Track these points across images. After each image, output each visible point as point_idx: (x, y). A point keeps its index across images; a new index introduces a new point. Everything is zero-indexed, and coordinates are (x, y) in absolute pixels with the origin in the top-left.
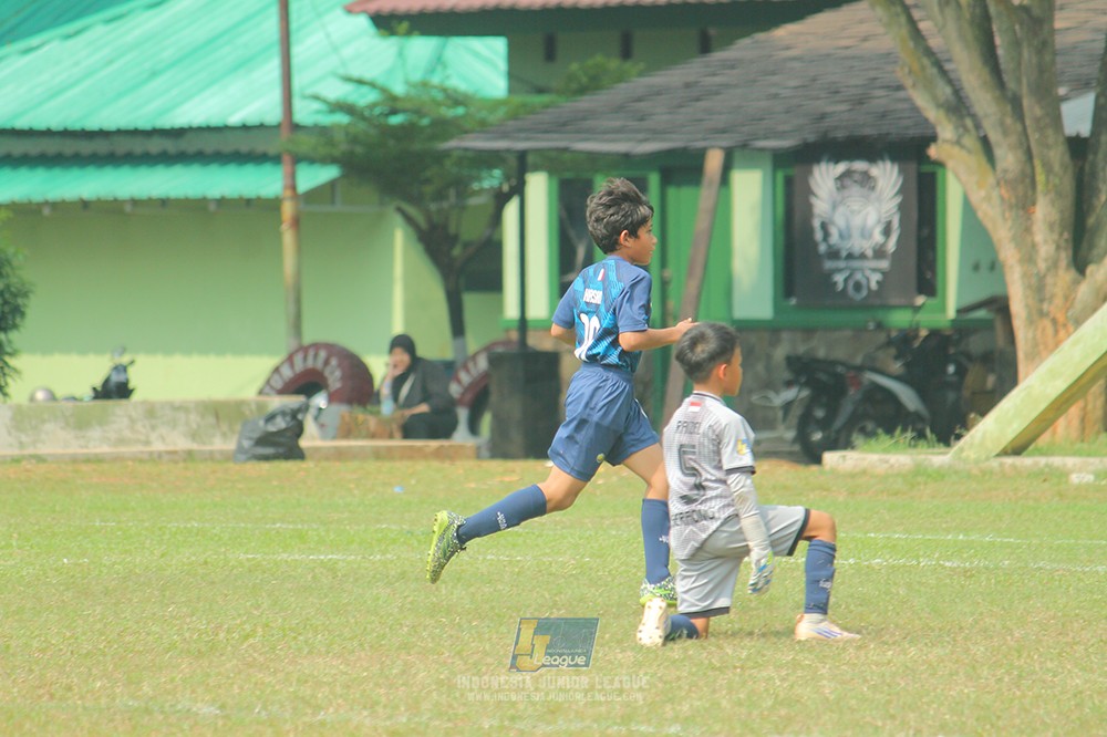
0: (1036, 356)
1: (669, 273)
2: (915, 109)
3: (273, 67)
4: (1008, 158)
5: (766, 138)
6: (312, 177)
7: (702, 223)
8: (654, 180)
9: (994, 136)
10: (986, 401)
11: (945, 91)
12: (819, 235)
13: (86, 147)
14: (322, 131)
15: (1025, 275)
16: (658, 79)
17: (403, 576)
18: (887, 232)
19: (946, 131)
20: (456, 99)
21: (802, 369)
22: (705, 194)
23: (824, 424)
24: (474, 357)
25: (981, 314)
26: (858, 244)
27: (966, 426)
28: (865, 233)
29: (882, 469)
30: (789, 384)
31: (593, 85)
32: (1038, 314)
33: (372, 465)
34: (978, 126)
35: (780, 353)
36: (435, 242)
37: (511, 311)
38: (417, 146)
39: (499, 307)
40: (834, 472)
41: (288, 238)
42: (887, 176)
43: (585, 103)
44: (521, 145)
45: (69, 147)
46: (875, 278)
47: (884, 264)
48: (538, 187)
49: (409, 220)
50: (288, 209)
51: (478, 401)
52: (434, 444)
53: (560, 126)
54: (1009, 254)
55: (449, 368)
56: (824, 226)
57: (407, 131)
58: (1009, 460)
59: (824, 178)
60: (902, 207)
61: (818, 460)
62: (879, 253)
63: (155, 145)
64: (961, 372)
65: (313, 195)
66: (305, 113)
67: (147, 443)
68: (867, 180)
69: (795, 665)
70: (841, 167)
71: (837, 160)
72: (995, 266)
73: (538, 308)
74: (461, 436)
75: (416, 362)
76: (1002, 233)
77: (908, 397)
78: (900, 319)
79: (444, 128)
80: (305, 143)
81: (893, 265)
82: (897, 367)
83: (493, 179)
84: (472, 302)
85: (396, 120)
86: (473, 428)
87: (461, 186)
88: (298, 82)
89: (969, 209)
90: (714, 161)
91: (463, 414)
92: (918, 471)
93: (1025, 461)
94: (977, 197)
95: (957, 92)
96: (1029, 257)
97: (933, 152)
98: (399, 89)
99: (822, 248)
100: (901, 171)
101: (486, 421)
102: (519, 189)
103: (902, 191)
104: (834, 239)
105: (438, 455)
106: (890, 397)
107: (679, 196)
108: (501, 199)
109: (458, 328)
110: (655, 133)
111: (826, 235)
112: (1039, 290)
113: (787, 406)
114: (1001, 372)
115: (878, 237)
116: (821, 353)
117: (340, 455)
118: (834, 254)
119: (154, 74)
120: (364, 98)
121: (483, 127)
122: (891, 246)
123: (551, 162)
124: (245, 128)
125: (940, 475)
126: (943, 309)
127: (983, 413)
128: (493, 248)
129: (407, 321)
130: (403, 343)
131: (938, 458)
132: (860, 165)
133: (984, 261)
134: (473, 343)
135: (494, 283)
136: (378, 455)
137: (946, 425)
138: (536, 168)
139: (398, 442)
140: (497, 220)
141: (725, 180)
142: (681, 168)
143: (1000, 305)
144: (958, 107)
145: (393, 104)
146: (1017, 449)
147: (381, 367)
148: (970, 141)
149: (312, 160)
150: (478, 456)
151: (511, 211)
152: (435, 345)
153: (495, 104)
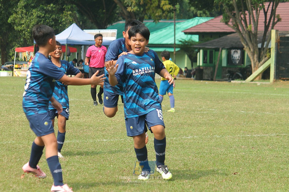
0: (254, 71)
1: (215, 61)
2: (242, 45)
3: (173, 38)
4: (252, 50)
5: (227, 46)
6: (177, 50)
7: (219, 56)
8: (214, 51)
9: (251, 47)
10: (249, 76)
11: (245, 43)
12: (231, 57)
13: (153, 46)
14: (178, 45)
15: (254, 63)
16: (215, 40)
17: (185, 92)
18: (239, 57)
19: (245, 47)
20: (193, 41)
21: (229, 72)
22: (219, 53)
23: (231, 78)
24: (194, 69)
25: (249, 67)
26: (235, 59)
27: (247, 78)
28: (237, 57)
29: (237, 83)
30: (228, 73)
31: (208, 40)
32: (255, 67)
33: (182, 81)
34: (249, 46)
35: (227, 70)
36: (190, 57)
37: (198, 64)
38: (189, 46)
39: (197, 64)
40: (232, 83)
41: (174, 56)
42: (239, 51)
43: (207, 42)
44: (200, 47)
45: (152, 46)
46: (237, 62)
47: (238, 61)
48: (201, 51)
49: (187, 55)
50: (174, 53)
51: (194, 74)
52: (189, 78)
53: (204, 45)
54: (252, 60)
55: (191, 71)
56: (233, 57)
57: (188, 45)
58: (251, 82)
59: (233, 51)
60: (241, 55)
61: (230, 81)
62: (238, 59)
63: (161, 46)
64: (246, 73)
65: (177, 51)
66: (177, 42)
67: (158, 77)
68: (237, 52)
69: (227, 103)
70: (234, 50)
71: (234, 49)
72: (250, 62)
73: (201, 64)
74: (192, 78)
75: (187, 70)
76: (251, 58)
77: (240, 75)
78: (239, 66)
79: (191, 44)
80: (176, 46)
81: (240, 61)
82: (240, 72)
83: (196, 50)
84: (194, 64)
85: (186, 44)
86: (194, 77)
87: (193, 51)
88: (176, 39)
89: (247, 55)
90: (221, 49)
91: (193, 75)
92: (241, 83)
93: (253, 82)
94: (249, 54)
95: (247, 42)
96: (254, 60)
97: (244, 49)
98: (187, 40)
99: (232, 59)
100: (241, 51)
101: (195, 76)
102: (199, 51)
103: (241, 53)
104: (233, 58)
105: (190, 80)
106: (238, 75)
107: (217, 52)
108: (197, 52)
109: (192, 66)
110: (214, 46)
111: (232, 58)
112: (255, 64)
113: (228, 76)
114: (250, 73)
115: (238, 58)
116: (231, 70)
117: (179, 79)
118: (233, 59)
119: (161, 38)
120: (183, 41)
121: (196, 45)
122: (239, 59)
123: (203, 49)
124: (170, 44)
125: (244, 84)
126: (244, 65)
127: (248, 77)
128: (196, 58)
129: (187, 65)
130: (186, 68)
131: (243, 82)
132: (236, 50)
133: (249, 61)
134: (194, 67)
135: (196, 61)
136: (183, 79)
137: (244, 78)
138: (201, 49)
139: (185, 78)
140: (197, 55)
141: (222, 51)
142: (217, 50)
143: (251, 66)
144: (247, 45)
145: (186, 42)
146: (252, 81)
147: (183, 70)
148: (248, 48)
149: (177, 47)
150: (194, 80)
151: (198, 54)
152: (190, 68)
153: (197, 42)
